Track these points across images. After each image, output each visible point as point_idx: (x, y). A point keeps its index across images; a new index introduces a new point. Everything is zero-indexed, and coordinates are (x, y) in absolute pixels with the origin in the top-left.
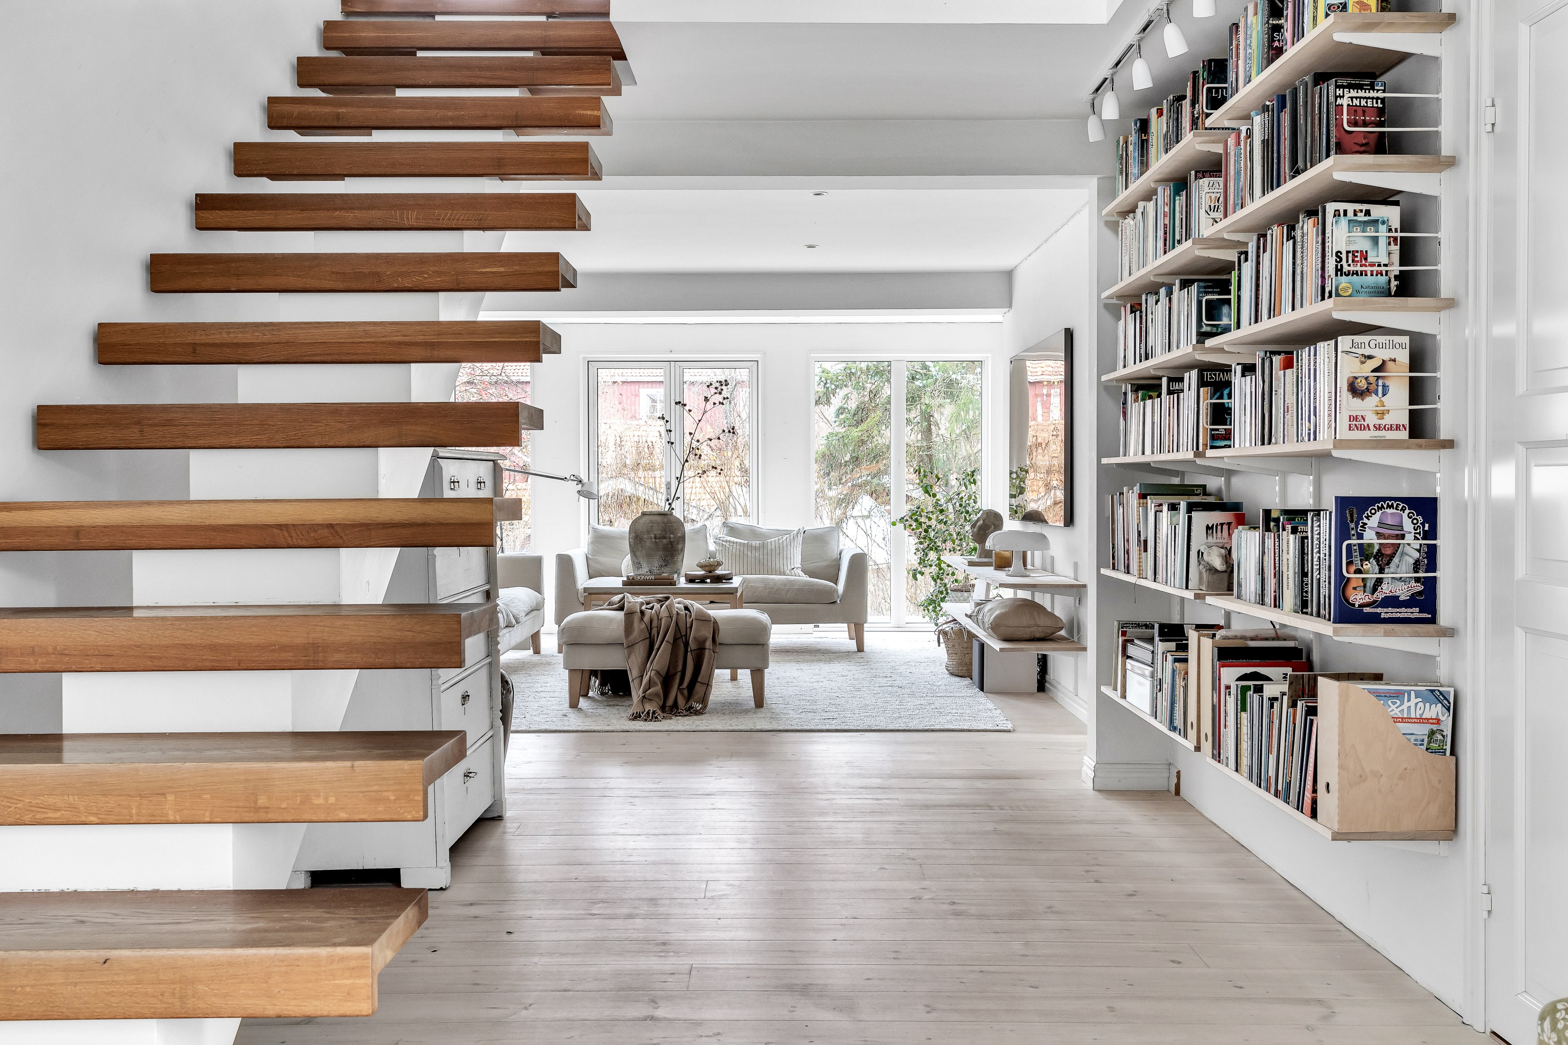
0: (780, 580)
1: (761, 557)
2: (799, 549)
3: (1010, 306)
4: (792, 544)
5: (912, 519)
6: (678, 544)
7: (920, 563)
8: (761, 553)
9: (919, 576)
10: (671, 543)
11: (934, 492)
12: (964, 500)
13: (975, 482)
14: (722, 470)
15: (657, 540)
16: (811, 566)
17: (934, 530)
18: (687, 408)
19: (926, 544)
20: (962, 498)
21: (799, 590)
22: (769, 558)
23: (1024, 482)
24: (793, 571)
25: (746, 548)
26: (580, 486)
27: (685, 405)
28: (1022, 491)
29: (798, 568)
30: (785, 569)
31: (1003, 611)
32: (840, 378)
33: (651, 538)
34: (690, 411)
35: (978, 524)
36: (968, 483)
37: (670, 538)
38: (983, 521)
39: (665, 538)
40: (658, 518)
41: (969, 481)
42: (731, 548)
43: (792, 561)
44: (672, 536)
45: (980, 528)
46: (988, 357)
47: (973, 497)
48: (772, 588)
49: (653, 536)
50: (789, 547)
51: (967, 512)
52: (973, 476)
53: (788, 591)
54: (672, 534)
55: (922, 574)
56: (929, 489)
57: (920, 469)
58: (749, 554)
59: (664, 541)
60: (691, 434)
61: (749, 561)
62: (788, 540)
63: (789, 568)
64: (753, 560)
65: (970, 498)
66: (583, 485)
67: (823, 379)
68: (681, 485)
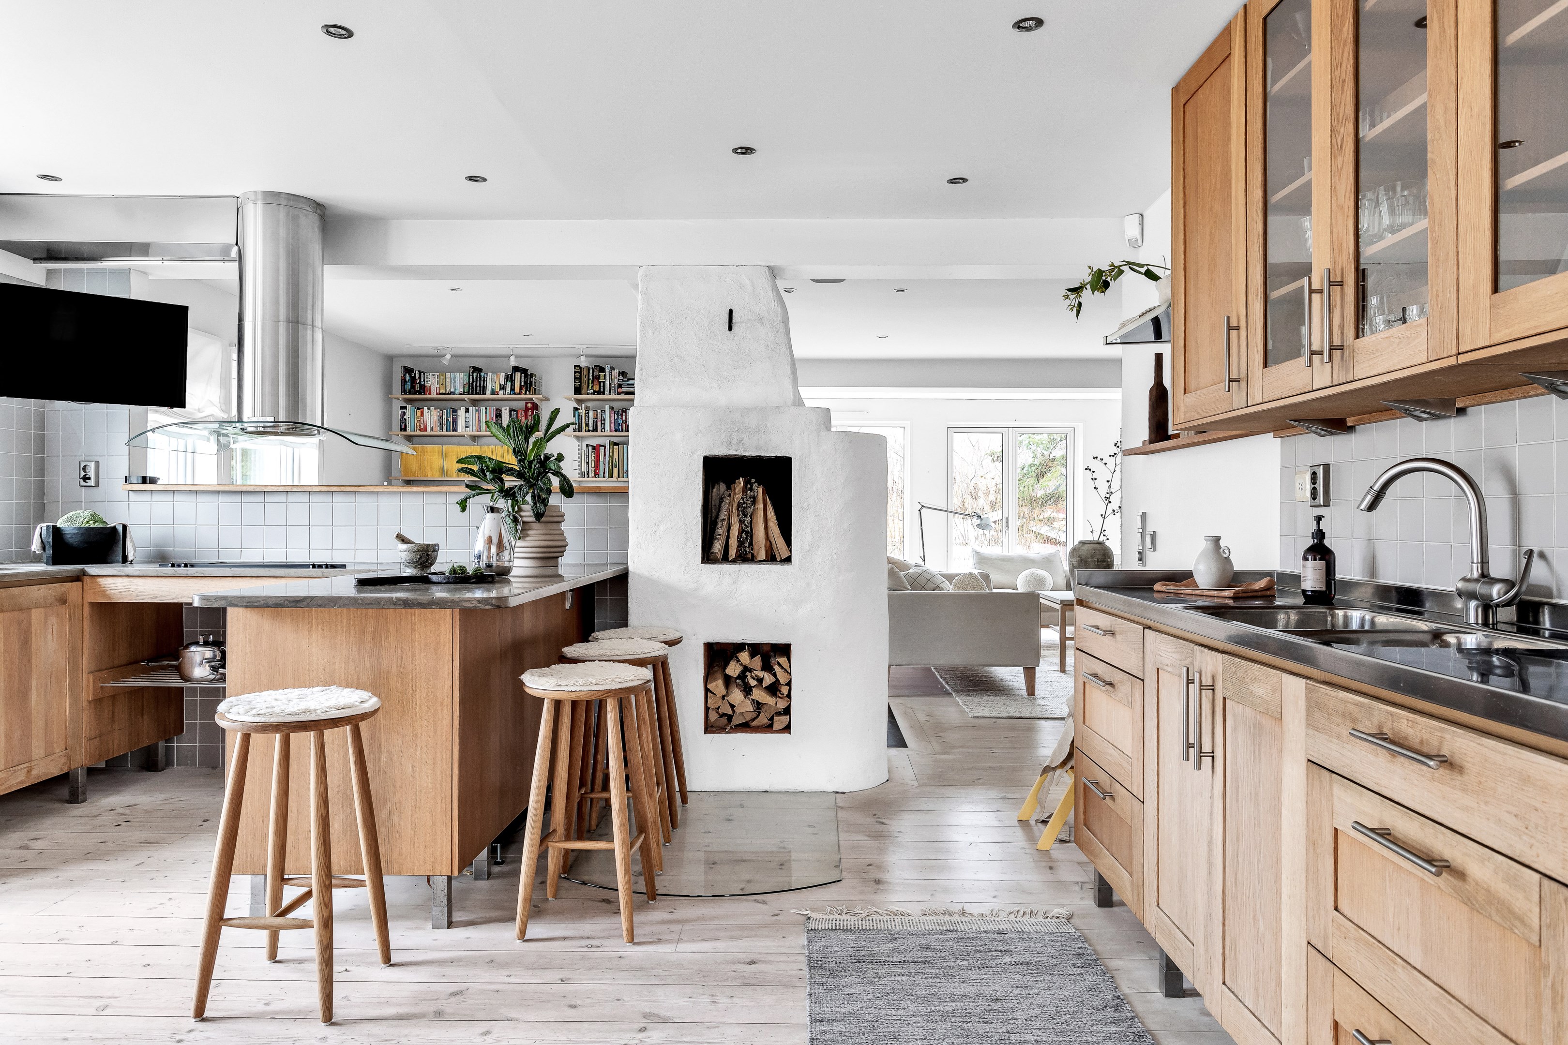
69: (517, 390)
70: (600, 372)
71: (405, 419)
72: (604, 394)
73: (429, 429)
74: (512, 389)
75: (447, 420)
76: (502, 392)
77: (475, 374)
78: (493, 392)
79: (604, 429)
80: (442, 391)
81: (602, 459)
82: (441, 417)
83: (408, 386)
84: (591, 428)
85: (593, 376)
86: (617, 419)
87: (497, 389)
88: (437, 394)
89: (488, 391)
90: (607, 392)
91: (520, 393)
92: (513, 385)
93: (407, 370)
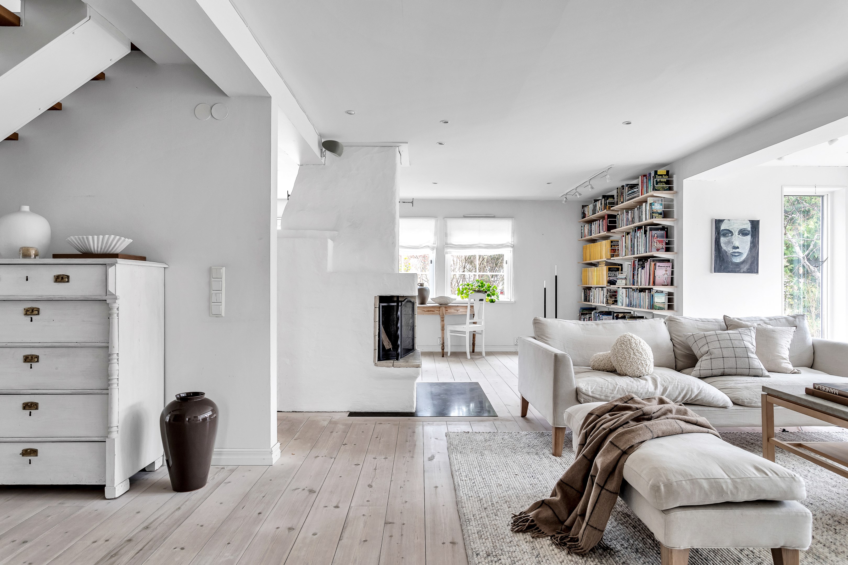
69: (603, 210)
70: (623, 189)
71: (582, 232)
73: (587, 236)
75: (590, 230)
79: (624, 225)
82: (588, 229)
83: (583, 215)
84: (621, 226)
85: (621, 192)
86: (627, 218)
87: (599, 210)
88: (588, 217)
89: (597, 212)
90: (625, 201)
92: (602, 206)
93: (583, 207)
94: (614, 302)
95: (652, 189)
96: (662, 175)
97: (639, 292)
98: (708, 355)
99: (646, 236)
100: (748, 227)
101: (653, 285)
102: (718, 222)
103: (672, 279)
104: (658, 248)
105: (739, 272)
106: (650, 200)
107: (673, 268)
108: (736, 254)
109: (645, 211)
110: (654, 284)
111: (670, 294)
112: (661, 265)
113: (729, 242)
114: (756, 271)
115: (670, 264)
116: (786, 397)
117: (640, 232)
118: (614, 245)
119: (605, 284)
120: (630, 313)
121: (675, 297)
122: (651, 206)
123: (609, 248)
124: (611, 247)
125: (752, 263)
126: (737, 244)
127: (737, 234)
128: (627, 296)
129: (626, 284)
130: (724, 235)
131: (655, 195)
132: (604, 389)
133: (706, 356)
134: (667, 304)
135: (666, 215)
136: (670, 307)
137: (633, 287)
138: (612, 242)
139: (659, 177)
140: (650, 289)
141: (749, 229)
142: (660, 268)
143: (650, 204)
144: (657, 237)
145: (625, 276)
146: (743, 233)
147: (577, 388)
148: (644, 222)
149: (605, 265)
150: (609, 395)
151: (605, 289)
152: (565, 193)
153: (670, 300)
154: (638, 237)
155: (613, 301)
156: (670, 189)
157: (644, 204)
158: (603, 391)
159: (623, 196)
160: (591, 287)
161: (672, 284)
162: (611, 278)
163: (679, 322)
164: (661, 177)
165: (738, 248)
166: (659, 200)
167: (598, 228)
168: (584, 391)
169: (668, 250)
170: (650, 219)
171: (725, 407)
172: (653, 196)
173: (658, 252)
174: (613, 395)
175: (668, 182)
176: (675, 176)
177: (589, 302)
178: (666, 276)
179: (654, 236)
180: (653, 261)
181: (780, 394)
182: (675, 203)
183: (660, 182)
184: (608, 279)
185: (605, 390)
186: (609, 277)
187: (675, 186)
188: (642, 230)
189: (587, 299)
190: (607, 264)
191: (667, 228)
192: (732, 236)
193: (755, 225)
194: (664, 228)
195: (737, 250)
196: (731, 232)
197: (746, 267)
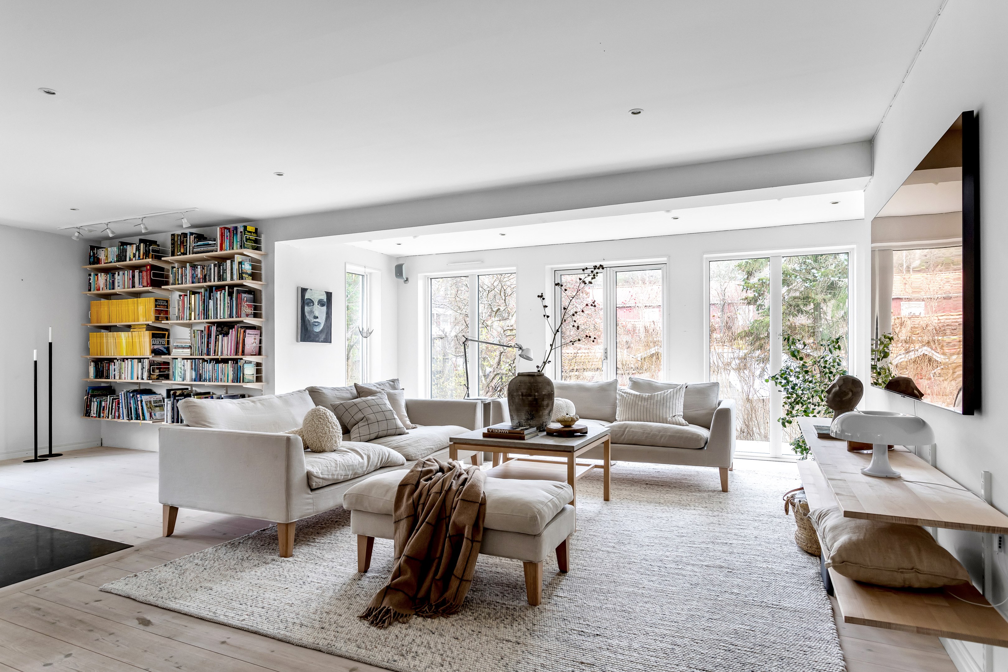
0: (656, 427)
1: (648, 406)
2: (682, 401)
3: (872, 174)
4: (675, 397)
5: (782, 377)
6: (543, 400)
7: (787, 414)
8: (649, 402)
9: (786, 424)
10: (536, 400)
11: (801, 356)
12: (828, 363)
13: (839, 348)
14: (595, 338)
15: (524, 398)
16: (692, 413)
17: (800, 388)
18: (563, 288)
19: (793, 400)
20: (826, 361)
21: (670, 436)
22: (655, 407)
23: (887, 348)
24: (674, 418)
25: (638, 399)
26: (521, 351)
27: (562, 286)
28: (886, 355)
29: (679, 416)
30: (668, 416)
31: (855, 537)
32: (756, 286)
33: (519, 395)
34: (566, 290)
35: (834, 390)
36: (833, 349)
37: (535, 396)
38: (840, 387)
39: (530, 395)
40: (527, 379)
41: (834, 347)
42: (627, 398)
43: (674, 410)
44: (536, 394)
45: (836, 394)
46: (853, 249)
47: (837, 360)
48: (649, 434)
49: (520, 393)
50: (671, 399)
51: (831, 373)
52: (838, 342)
53: (662, 436)
54: (537, 392)
55: (790, 422)
56: (796, 354)
57: (789, 337)
58: (640, 403)
59: (530, 398)
60: (564, 309)
61: (639, 408)
62: (672, 393)
63: (671, 415)
64: (642, 408)
65: (834, 361)
66: (523, 350)
67: (745, 287)
68: (553, 351)
69: (141, 257)
70: (184, 237)
71: (91, 283)
72: (186, 254)
73: (101, 289)
74: (139, 257)
75: (110, 282)
76: (134, 259)
77: (122, 247)
78: (130, 260)
79: (186, 282)
80: (106, 261)
81: (186, 306)
82: (106, 280)
83: (92, 260)
84: (180, 282)
85: (180, 241)
86: (194, 274)
87: (132, 257)
88: (104, 263)
89: (128, 259)
90: (188, 253)
91: (143, 259)
92: (139, 253)
93: (92, 248)
94: (159, 377)
95: (239, 246)
96: (251, 232)
97: (216, 363)
98: (365, 422)
99: (231, 299)
100: (324, 298)
101: (242, 355)
102: (304, 291)
103: (260, 348)
104: (248, 313)
105: (318, 341)
106: (238, 258)
107: (261, 336)
108: (316, 324)
109: (230, 269)
110: (243, 353)
111: (258, 365)
112: (250, 333)
113: (311, 312)
114: (329, 341)
115: (258, 332)
116: (474, 442)
117: (220, 293)
118: (159, 305)
119: (147, 353)
120: (187, 389)
121: (263, 368)
122: (240, 265)
123: (153, 308)
124: (156, 307)
125: (327, 333)
126: (317, 315)
127: (317, 304)
128: (194, 369)
129: (191, 355)
130: (308, 304)
131: (245, 253)
132: (329, 468)
133: (362, 422)
134: (255, 375)
135: (255, 276)
136: (259, 379)
137: (206, 357)
138: (156, 300)
139: (248, 234)
140: (236, 361)
141: (325, 300)
142: (249, 335)
143: (239, 262)
144: (246, 300)
145: (189, 344)
146: (321, 303)
147: (307, 472)
148: (229, 281)
149: (146, 330)
150: (334, 472)
151: (146, 362)
152: (79, 226)
153: (258, 371)
154: (217, 299)
155: (157, 376)
156: (258, 249)
157: (229, 262)
158: (329, 470)
159: (184, 246)
160: (116, 359)
161: (260, 353)
162: (156, 347)
163: (322, 393)
164: (250, 234)
165: (317, 318)
166: (246, 260)
167: (131, 281)
168: (315, 474)
169: (256, 316)
170: (239, 279)
171: (403, 465)
172: (242, 254)
173: (247, 318)
174: (337, 472)
175: (257, 241)
176: (263, 236)
177: (108, 378)
178: (254, 345)
179: (244, 300)
180: (241, 327)
181: (468, 441)
182: (263, 265)
183: (249, 239)
184: (152, 347)
185: (331, 469)
186: (153, 345)
187: (263, 246)
188: (223, 291)
189: (99, 374)
190: (149, 328)
191: (254, 292)
192: (313, 305)
193: (329, 295)
194: (251, 291)
195: (317, 320)
196: (313, 302)
197: (323, 337)
